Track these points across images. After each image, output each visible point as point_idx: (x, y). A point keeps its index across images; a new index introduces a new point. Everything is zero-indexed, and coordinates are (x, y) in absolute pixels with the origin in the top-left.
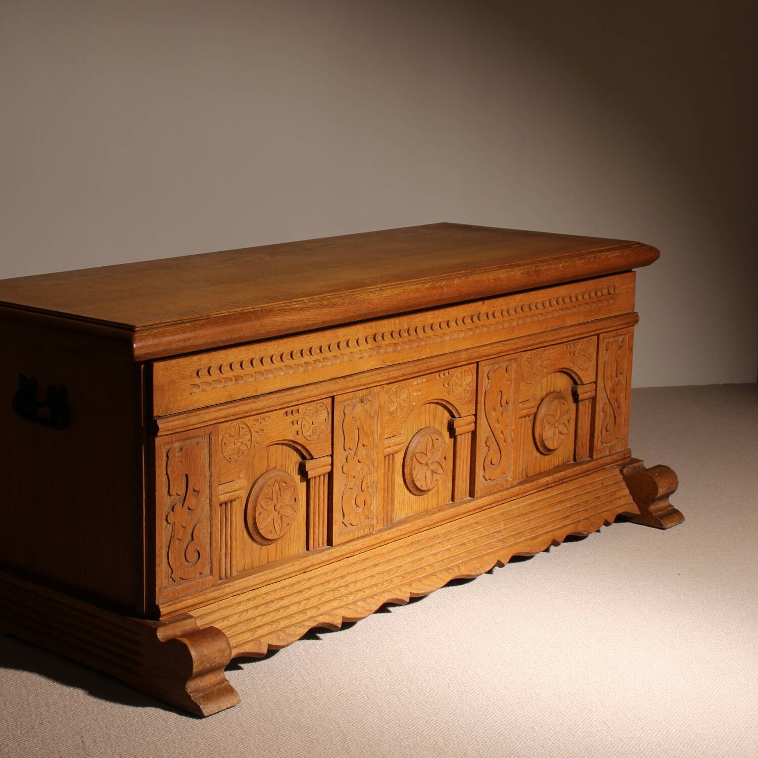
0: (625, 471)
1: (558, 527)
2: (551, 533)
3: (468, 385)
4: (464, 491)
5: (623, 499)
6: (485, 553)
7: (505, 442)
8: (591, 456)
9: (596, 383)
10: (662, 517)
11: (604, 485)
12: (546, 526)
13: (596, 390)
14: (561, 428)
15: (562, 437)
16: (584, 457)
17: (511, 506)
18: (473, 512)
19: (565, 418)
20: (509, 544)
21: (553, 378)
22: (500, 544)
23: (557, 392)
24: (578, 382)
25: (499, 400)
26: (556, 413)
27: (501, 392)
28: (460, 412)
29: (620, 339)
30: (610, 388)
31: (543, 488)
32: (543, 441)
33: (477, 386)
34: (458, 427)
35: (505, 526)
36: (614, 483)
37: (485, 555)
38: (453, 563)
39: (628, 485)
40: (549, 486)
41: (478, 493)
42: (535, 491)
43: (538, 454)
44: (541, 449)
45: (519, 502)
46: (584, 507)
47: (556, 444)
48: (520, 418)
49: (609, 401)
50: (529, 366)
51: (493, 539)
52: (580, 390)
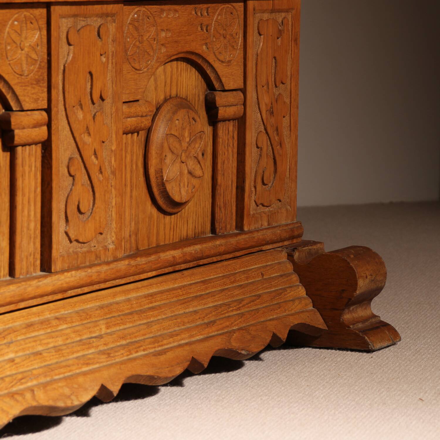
0: (296, 255)
1: (198, 338)
2: (187, 348)
3: (33, 48)
4: (31, 259)
5: (297, 302)
6: (78, 371)
7: (101, 173)
8: (240, 226)
9: (244, 91)
10: (365, 331)
11: (265, 277)
12: (177, 335)
13: (245, 104)
14: (192, 164)
15: (195, 181)
16: (228, 226)
17: (115, 295)
18: (50, 298)
19: (198, 146)
20: (117, 360)
21: (175, 70)
22: (103, 357)
23: (182, 98)
24: (217, 85)
25: (89, 90)
26: (183, 136)
27: (91, 74)
28: (21, 98)
29: (280, 17)
30: (266, 105)
31: (166, 270)
32: (163, 184)
33: (49, 54)
34: (19, 129)
35: (108, 328)
36: (281, 276)
37: (79, 374)
38: (22, 384)
39: (303, 281)
40: (177, 268)
41: (57, 265)
42: (154, 273)
43: (154, 211)
44: (160, 201)
45: (129, 291)
46: (236, 310)
47: (183, 193)
48: (123, 134)
49: (266, 129)
50: (136, 34)
51: (89, 348)
52: (220, 99)
